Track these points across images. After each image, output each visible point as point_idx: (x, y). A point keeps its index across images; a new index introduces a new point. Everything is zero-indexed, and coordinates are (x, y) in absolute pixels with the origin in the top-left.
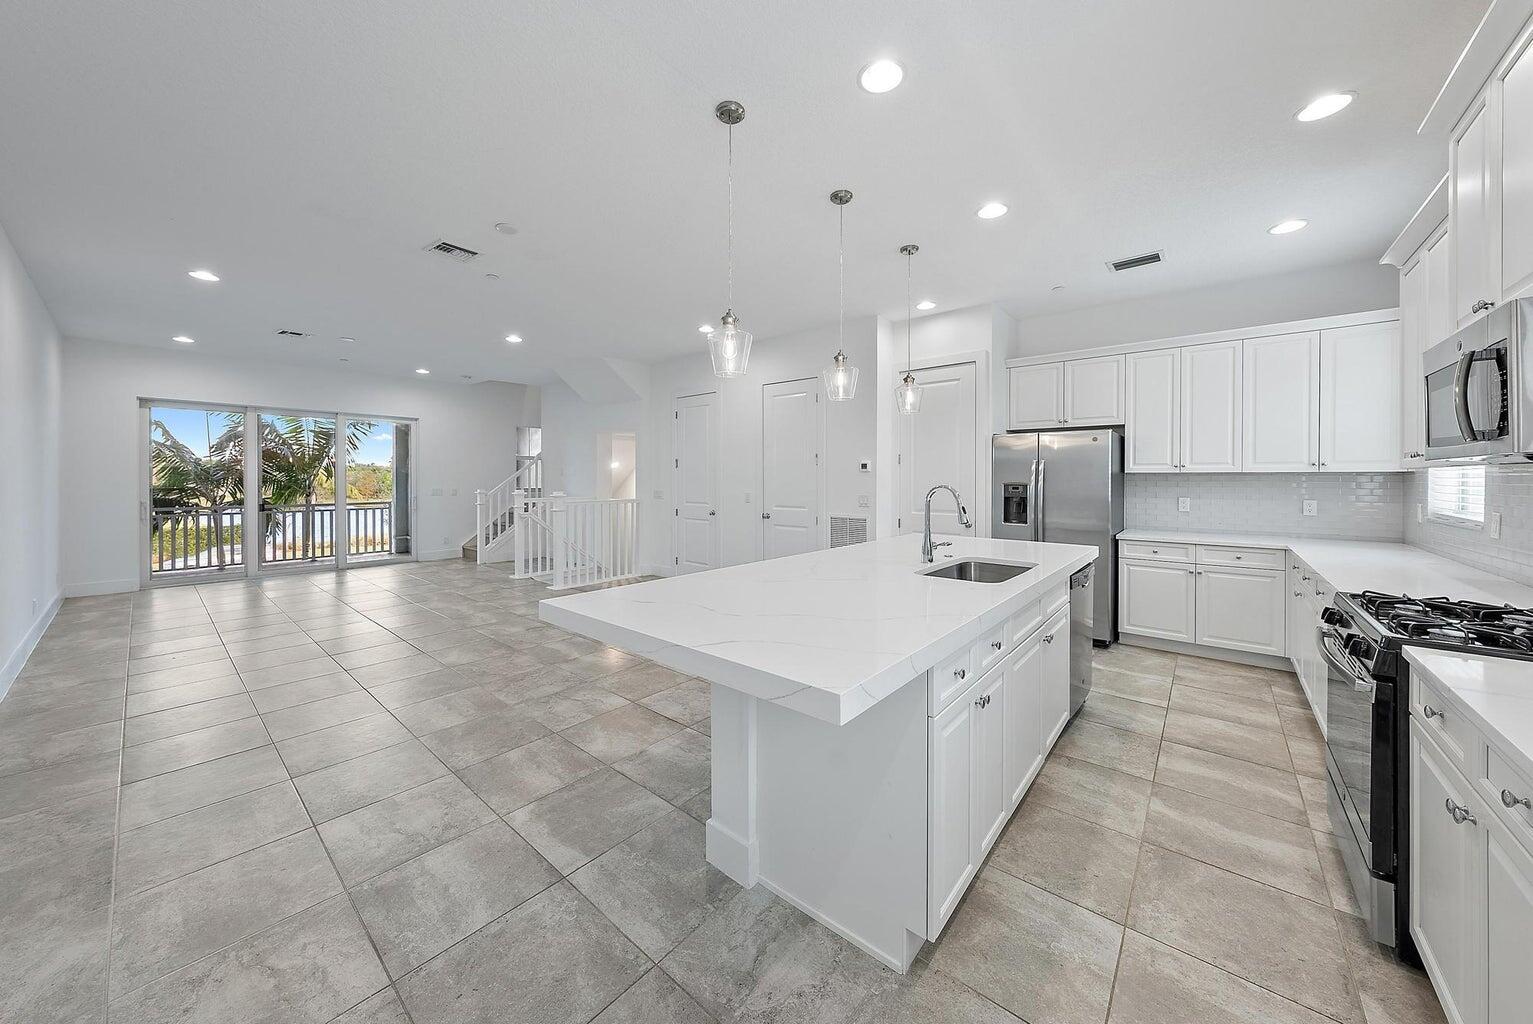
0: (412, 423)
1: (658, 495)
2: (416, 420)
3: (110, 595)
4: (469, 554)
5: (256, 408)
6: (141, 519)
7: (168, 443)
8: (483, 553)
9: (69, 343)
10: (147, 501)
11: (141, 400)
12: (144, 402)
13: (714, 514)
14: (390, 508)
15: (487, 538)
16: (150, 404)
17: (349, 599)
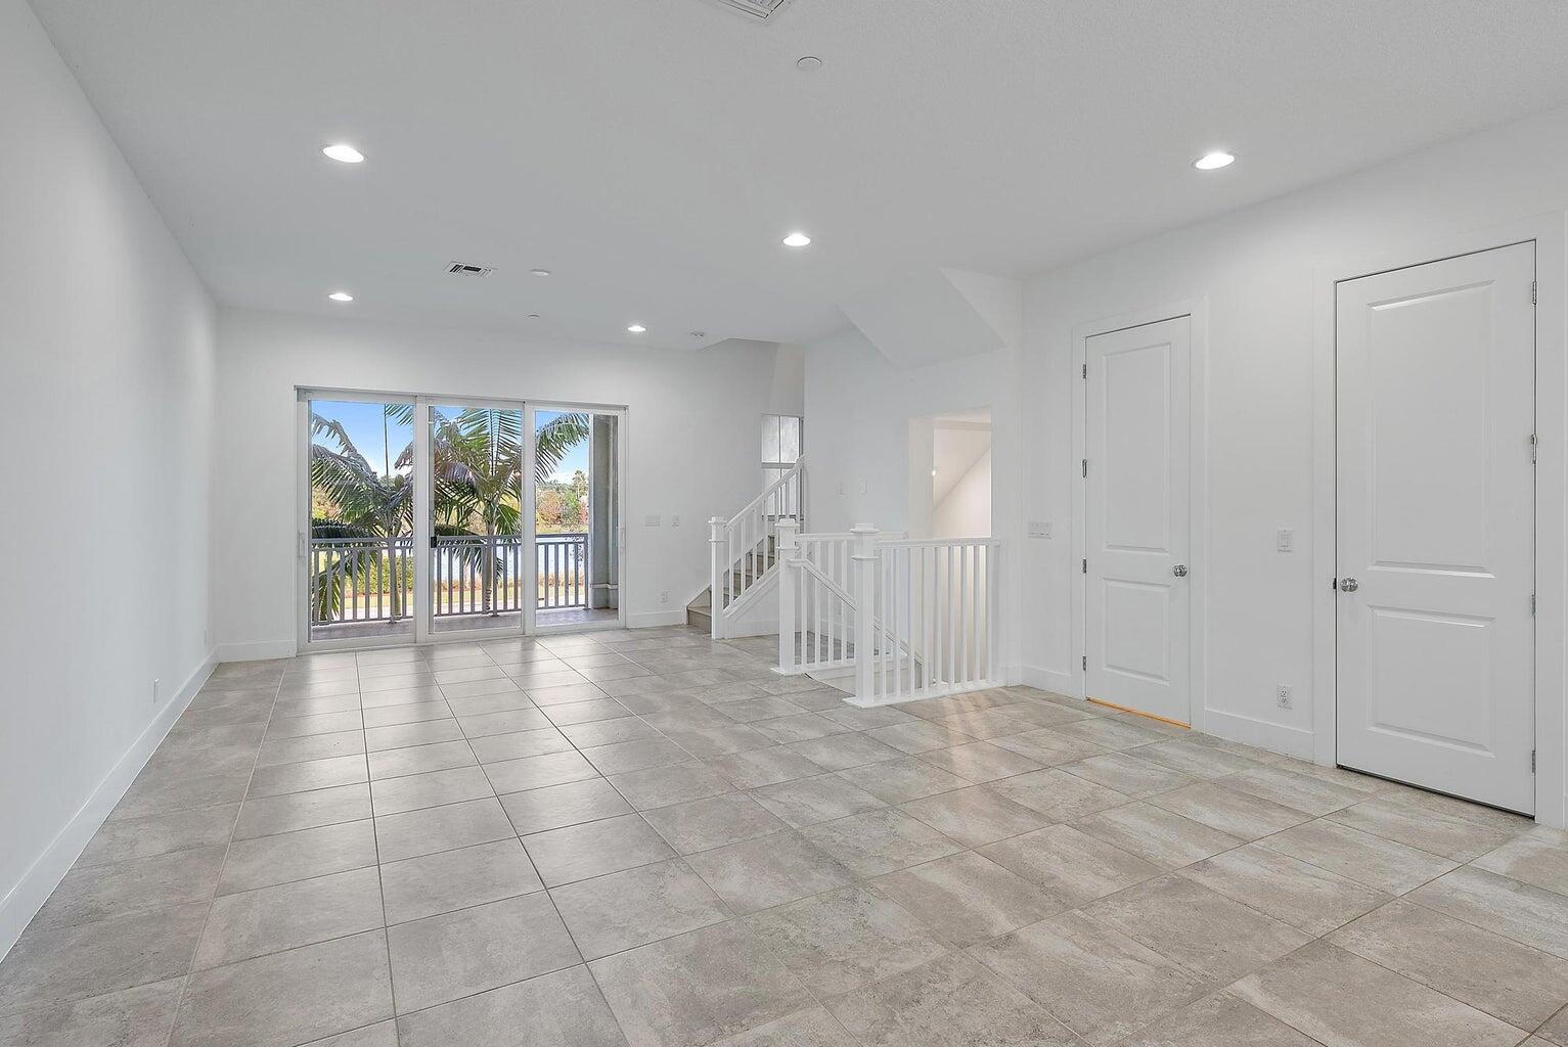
0: (619, 413)
1: (1039, 531)
2: (625, 408)
3: (264, 662)
4: (697, 620)
5: (428, 397)
6: (299, 557)
7: (345, 455)
8: (721, 620)
9: (226, 314)
10: (306, 530)
11: (298, 389)
12: (302, 392)
13: (1182, 574)
14: (585, 543)
15: (726, 596)
16: (309, 396)
17: (540, 696)
